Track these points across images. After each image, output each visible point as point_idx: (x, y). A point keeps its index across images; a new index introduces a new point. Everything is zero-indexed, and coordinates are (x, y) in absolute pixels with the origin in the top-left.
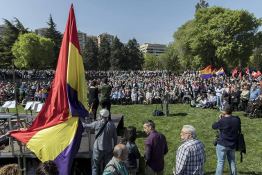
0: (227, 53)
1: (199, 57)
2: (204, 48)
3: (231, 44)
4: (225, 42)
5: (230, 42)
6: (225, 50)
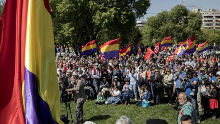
0: (109, 22)
1: (71, 26)
2: (77, 12)
3: (113, 10)
4: (105, 6)
5: (112, 7)
6: (105, 17)
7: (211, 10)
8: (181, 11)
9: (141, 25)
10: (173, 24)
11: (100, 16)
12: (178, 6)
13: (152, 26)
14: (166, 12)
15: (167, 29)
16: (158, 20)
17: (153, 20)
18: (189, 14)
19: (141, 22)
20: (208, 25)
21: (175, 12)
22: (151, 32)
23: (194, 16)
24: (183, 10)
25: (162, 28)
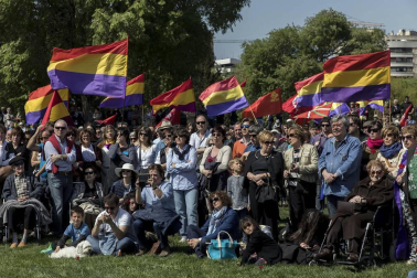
7: (408, 33)
8: (334, 27)
9: (229, 70)
10: (312, 61)
11: (106, 23)
12: (324, 12)
13: (256, 66)
14: (293, 30)
15: (296, 72)
16: (273, 50)
17: (258, 50)
18: (354, 33)
19: (228, 61)
20: (401, 69)
21: (316, 29)
22: (253, 82)
23: (365, 39)
24: (338, 25)
25: (281, 70)
